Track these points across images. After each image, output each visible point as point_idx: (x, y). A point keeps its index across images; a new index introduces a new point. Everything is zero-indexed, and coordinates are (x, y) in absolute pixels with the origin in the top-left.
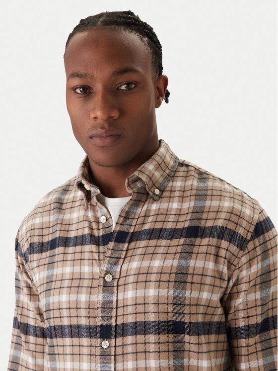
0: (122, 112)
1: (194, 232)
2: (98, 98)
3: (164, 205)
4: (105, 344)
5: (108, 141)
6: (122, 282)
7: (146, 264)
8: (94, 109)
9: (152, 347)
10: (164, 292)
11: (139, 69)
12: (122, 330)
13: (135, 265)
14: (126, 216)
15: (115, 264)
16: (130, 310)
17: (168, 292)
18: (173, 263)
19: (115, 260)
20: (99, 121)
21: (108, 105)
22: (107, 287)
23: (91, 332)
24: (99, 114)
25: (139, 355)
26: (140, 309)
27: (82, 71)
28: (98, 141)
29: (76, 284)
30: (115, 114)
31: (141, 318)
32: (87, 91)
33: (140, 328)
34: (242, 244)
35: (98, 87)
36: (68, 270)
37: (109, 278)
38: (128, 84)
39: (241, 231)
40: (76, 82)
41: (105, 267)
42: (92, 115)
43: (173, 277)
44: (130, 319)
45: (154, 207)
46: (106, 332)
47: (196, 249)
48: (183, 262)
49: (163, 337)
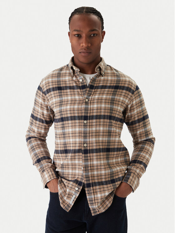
0: (92, 44)
1: (117, 87)
2: (83, 39)
3: (106, 78)
4: (85, 122)
5: (86, 54)
6: (92, 102)
7: (101, 96)
8: (82, 43)
9: (102, 123)
10: (107, 106)
11: (98, 29)
12: (92, 118)
13: (97, 97)
14: (93, 80)
15: (90, 96)
16: (95, 111)
17: (108, 106)
18: (110, 97)
19: (90, 95)
20: (83, 47)
21: (87, 42)
22: (86, 103)
23: (80, 118)
24: (84, 45)
25: (97, 126)
26: (99, 111)
27: (78, 29)
28: (83, 54)
29: (73, 102)
30: (90, 45)
31: (99, 114)
33: (98, 117)
34: (133, 93)
35: (84, 35)
36: (69, 98)
37: (87, 100)
38: (94, 34)
39: (133, 88)
40: (75, 33)
41: (86, 96)
42: (81, 45)
43: (110, 101)
44: (95, 114)
45: (102, 78)
46: (86, 118)
47: (117, 93)
48: (113, 97)
49: (106, 120)
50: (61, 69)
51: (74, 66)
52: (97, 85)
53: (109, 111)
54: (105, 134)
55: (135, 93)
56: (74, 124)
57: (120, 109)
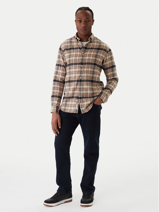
0: (87, 25)
1: (99, 49)
2: (83, 23)
3: (93, 44)
4: (81, 66)
5: (84, 30)
6: (86, 56)
7: (90, 53)
8: (82, 25)
9: (90, 67)
10: (93, 58)
11: (90, 18)
12: (85, 64)
13: (88, 53)
14: (87, 45)
15: (85, 53)
16: (87, 60)
17: (94, 58)
18: (95, 53)
19: (85, 52)
20: (83, 27)
21: (84, 24)
22: (83, 56)
23: (79, 64)
24: (83, 25)
25: (87, 68)
26: (89, 60)
28: (82, 30)
29: (76, 56)
30: (86, 26)
31: (89, 62)
32: (80, 21)
33: (88, 64)
34: (107, 52)
35: (83, 21)
36: (74, 53)
37: (83, 55)
38: (88, 21)
39: (107, 50)
40: (79, 19)
41: (83, 53)
42: (82, 26)
43: (95, 56)
44: (87, 62)
45: (92, 44)
46: (82, 64)
47: (99, 52)
48: (97, 54)
49: (92, 65)
50: (71, 39)
51: (77, 37)
52: (89, 47)
53: (94, 61)
54: (91, 72)
55: (109, 53)
56: (75, 67)
57: (100, 60)
